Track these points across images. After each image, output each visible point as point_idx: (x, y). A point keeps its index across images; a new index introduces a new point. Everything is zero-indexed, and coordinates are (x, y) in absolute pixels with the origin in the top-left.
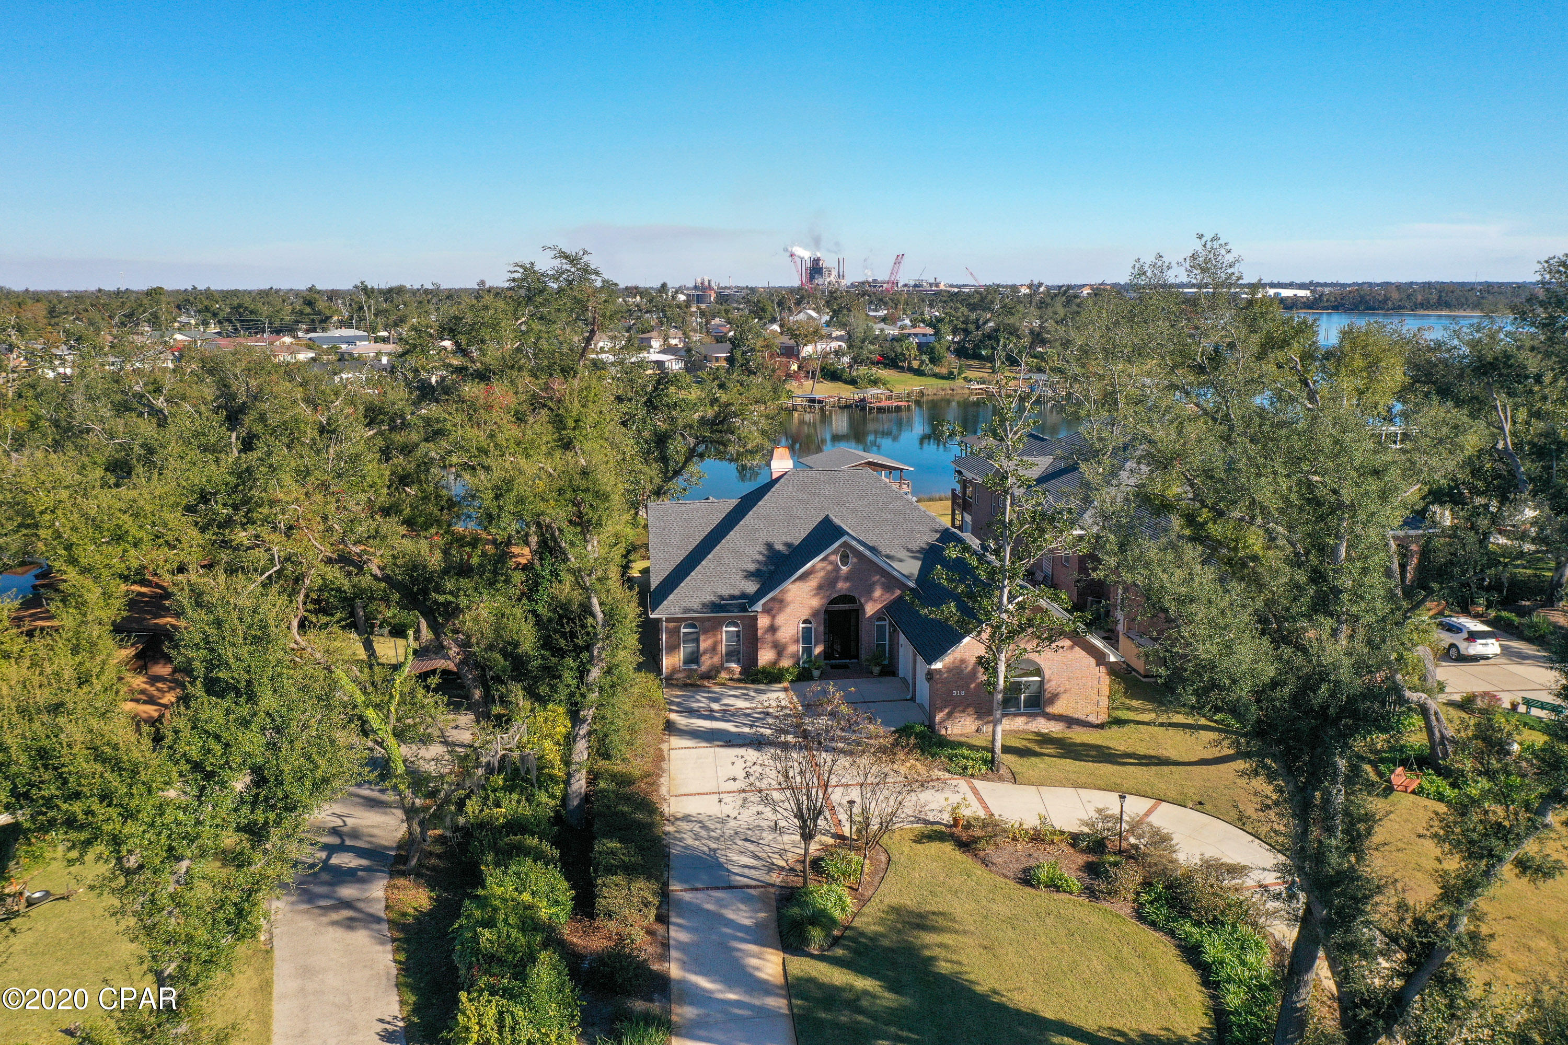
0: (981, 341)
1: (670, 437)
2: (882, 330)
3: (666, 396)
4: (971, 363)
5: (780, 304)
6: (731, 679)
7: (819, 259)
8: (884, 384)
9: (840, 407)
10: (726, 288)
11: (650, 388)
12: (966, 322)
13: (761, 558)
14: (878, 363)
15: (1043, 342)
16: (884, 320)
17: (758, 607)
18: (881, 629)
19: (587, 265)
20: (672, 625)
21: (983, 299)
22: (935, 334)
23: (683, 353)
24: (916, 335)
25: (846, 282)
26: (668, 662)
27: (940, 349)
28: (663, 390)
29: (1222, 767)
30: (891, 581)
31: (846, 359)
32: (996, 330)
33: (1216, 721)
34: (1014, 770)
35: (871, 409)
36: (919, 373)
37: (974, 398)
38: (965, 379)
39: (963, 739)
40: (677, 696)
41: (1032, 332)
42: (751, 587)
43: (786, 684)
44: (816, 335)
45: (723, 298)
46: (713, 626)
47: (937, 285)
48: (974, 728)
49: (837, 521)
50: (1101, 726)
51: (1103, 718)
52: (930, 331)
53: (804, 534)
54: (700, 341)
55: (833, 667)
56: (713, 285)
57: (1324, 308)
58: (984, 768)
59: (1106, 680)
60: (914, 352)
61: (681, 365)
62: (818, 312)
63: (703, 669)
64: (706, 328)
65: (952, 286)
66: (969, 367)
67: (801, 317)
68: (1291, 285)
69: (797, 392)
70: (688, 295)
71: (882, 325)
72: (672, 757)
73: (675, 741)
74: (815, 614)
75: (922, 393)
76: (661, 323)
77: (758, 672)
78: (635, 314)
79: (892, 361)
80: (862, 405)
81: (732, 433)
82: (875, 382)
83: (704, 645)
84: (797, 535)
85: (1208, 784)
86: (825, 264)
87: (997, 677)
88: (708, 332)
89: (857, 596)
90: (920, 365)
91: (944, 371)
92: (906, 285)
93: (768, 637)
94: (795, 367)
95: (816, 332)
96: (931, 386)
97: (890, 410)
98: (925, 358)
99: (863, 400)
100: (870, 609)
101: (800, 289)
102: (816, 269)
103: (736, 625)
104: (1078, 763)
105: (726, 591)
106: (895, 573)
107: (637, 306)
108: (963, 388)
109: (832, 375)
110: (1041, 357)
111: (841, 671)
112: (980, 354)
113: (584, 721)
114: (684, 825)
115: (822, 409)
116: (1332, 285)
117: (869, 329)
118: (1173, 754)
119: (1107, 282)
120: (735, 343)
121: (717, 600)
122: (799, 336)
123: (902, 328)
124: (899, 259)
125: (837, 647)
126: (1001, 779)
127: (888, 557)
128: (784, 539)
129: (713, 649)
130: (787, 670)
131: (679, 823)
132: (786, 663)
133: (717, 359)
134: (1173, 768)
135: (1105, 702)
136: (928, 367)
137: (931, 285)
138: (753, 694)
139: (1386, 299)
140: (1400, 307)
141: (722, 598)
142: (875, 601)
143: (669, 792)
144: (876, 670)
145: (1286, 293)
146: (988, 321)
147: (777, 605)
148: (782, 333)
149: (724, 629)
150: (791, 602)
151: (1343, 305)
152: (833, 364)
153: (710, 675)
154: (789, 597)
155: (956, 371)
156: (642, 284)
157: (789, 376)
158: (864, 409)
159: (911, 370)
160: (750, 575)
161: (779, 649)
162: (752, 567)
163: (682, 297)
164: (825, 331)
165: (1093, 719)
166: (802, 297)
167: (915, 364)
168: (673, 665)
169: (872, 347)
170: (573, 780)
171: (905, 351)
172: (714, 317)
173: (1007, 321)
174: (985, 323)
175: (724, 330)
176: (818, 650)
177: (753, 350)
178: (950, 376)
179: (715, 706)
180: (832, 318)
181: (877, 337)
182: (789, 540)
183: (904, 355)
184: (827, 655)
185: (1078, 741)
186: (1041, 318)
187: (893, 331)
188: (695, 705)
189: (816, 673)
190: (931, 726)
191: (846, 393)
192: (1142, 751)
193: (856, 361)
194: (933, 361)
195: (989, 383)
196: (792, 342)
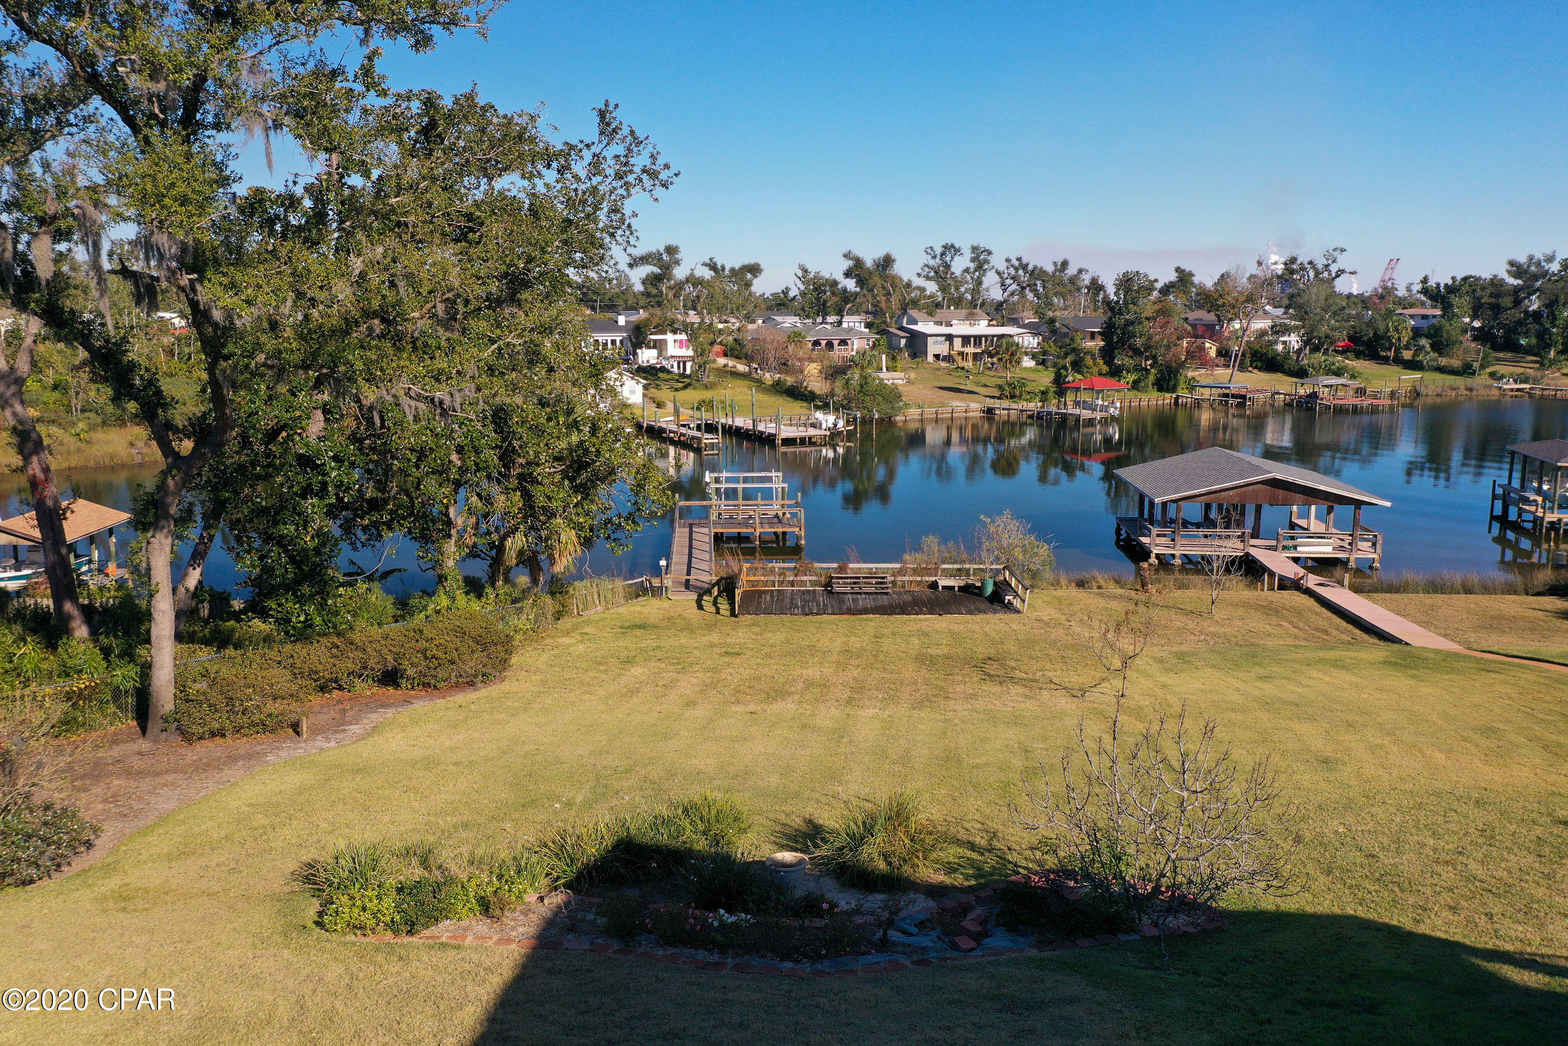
4: (1501, 355)
8: (1353, 376)
14: (1346, 350)
22: (1444, 312)
23: (1046, 327)
27: (1451, 334)
31: (1295, 343)
35: (1325, 408)
36: (1411, 365)
38: (1492, 375)
60: (1407, 334)
61: (1038, 340)
66: (1500, 360)
69: (1206, 382)
75: (1416, 394)
79: (1369, 348)
80: (1309, 402)
82: (1337, 375)
90: (1416, 354)
91: (1456, 363)
96: (1432, 384)
98: (1425, 342)
99: (1311, 396)
108: (1489, 387)
109: (1268, 363)
112: (1517, 344)
115: (1243, 404)
122: (1223, 309)
136: (1429, 357)
146: (1533, 294)
152: (1270, 346)
155: (1476, 364)
158: (1312, 408)
159: (1398, 361)
167: (1408, 353)
169: (1336, 324)
171: (1391, 332)
174: (1528, 298)
177: (1143, 324)
178: (1466, 370)
181: (1346, 309)
183: (1389, 339)
191: (1286, 386)
194: (1439, 347)
195: (1536, 381)
196: (1211, 317)
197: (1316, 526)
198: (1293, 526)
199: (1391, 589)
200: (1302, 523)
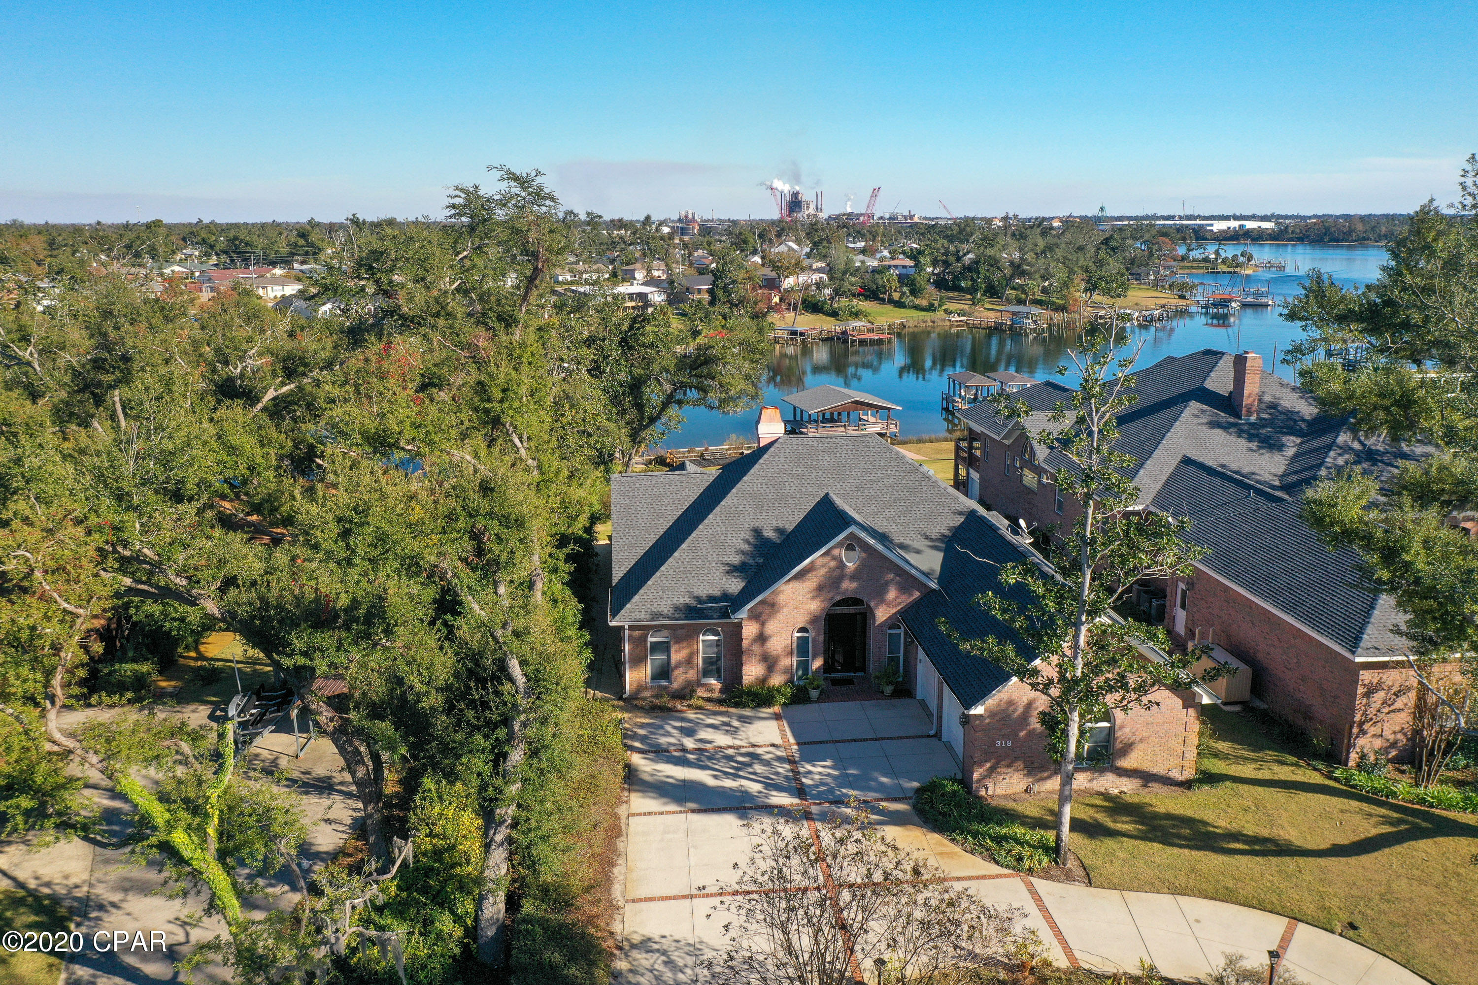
0: (961, 273)
1: (645, 382)
2: (863, 262)
3: (643, 334)
4: (951, 294)
5: (762, 236)
6: (709, 700)
7: (798, 193)
8: (866, 316)
9: (822, 340)
10: (708, 220)
11: (625, 328)
12: (946, 254)
13: (746, 547)
14: (859, 295)
15: (1023, 274)
16: (863, 251)
17: (743, 614)
18: (894, 638)
19: (540, 188)
20: (637, 633)
21: (961, 231)
22: (916, 266)
23: (666, 285)
24: (896, 267)
25: (823, 215)
26: (632, 678)
27: (921, 280)
28: (638, 329)
29: (1366, 859)
30: (907, 581)
31: (827, 291)
32: (976, 262)
33: (1336, 780)
34: (1086, 861)
35: (853, 341)
36: (899, 304)
37: (954, 330)
38: (946, 311)
39: (1010, 805)
40: (642, 726)
41: (1012, 263)
42: (735, 585)
43: (777, 709)
44: (798, 267)
45: (706, 230)
46: (687, 635)
47: (911, 217)
48: (1022, 786)
49: (839, 502)
50: (1187, 785)
51: (1189, 773)
52: (910, 263)
53: (798, 518)
54: (683, 273)
55: (835, 682)
56: (696, 218)
57: (1289, 240)
58: (1045, 861)
59: (1195, 726)
60: (895, 284)
61: (663, 297)
62: (799, 245)
63: (676, 685)
64: (688, 259)
65: (925, 218)
66: (950, 299)
67: (782, 248)
68: (1253, 218)
69: (779, 324)
70: (673, 228)
71: (861, 257)
72: (631, 829)
73: (639, 802)
74: (814, 620)
75: (903, 326)
76: (644, 255)
77: (742, 693)
78: (618, 248)
79: (872, 293)
80: (843, 338)
81: (713, 378)
82: (856, 315)
83: (677, 655)
84: (791, 519)
85: (1355, 892)
86: (803, 197)
87: (1067, 742)
88: (691, 264)
89: (865, 599)
90: (901, 297)
91: (925, 303)
92: (881, 218)
93: (756, 648)
94: (776, 299)
95: (798, 264)
96: (911, 318)
97: (872, 343)
98: (906, 289)
99: (844, 333)
100: (882, 614)
101: (781, 221)
102: (795, 203)
103: (716, 633)
104: (1169, 850)
105: (704, 591)
106: (913, 572)
107: (621, 238)
108: (944, 320)
109: (813, 307)
110: (1021, 288)
111: (844, 688)
112: (960, 286)
113: (501, 823)
114: (643, 959)
115: (803, 342)
116: (1293, 217)
117: (849, 262)
118: (1292, 835)
119: (1074, 214)
120: (717, 275)
121: (693, 603)
122: (780, 267)
123: (882, 260)
124: (875, 192)
125: (839, 658)
126: (1069, 877)
127: (902, 547)
128: (775, 524)
129: (689, 662)
130: (779, 691)
131: (635, 954)
132: (777, 680)
133: (699, 291)
134: (1301, 860)
135: (1192, 754)
136: (909, 299)
137: (905, 217)
138: (736, 723)
139: (1351, 231)
140: (1364, 239)
141: (698, 599)
142: (888, 605)
143: (624, 893)
144: (888, 690)
145: (1250, 225)
146: (968, 253)
147: (767, 610)
148: (763, 265)
149: (701, 637)
150: (784, 607)
151: (1308, 236)
152: (814, 296)
153: (685, 694)
154: (782, 599)
155: (936, 303)
156: (627, 217)
157: (771, 308)
158: (845, 341)
159: (891, 301)
160: (734, 570)
161: (770, 662)
162: (736, 560)
163: (666, 230)
164: (806, 263)
165: (1175, 774)
166: (783, 229)
167: (896, 296)
168: (639, 682)
169: (853, 279)
170: (486, 904)
171: (886, 283)
172: (696, 250)
173: (987, 252)
174: (965, 255)
175: (707, 262)
176: (817, 664)
177: (735, 282)
178: (930, 308)
179: (689, 743)
180: (812, 250)
181: (858, 269)
182: (781, 525)
183: (884, 287)
184: (827, 667)
185: (1162, 810)
186: (1020, 249)
187: (873, 263)
188: (663, 740)
189: (814, 694)
190: (965, 782)
191: (827, 325)
192: (1250, 830)
193: (837, 293)
194: (914, 292)
195: (970, 315)
196: (773, 274)
197: (872, 419)
198: (860, 419)
199: (905, 443)
200: (865, 417)
